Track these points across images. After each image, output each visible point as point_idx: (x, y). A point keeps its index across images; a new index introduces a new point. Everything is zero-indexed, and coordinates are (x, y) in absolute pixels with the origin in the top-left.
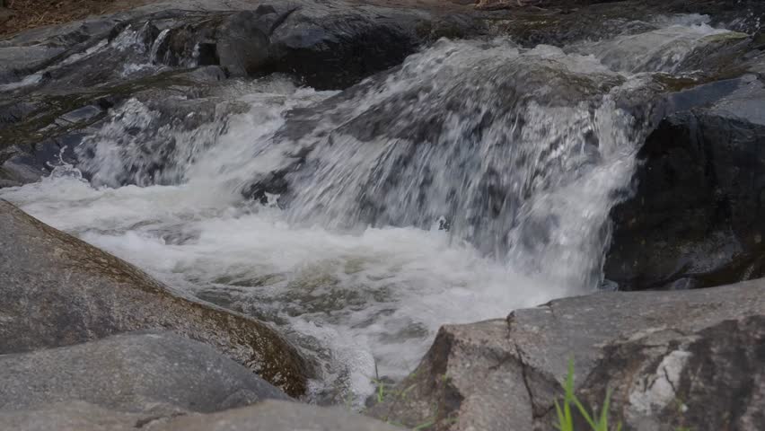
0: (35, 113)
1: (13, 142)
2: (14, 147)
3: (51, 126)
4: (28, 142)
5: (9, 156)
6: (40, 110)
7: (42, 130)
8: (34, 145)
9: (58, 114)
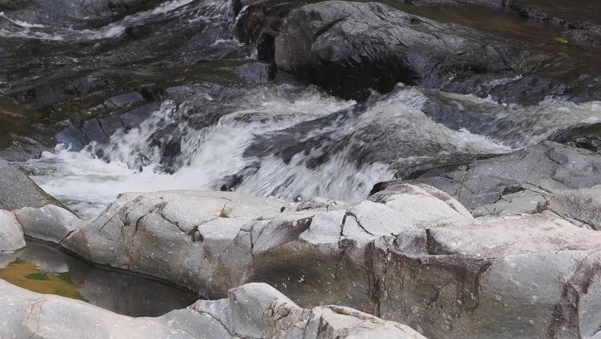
0: (92, 90)
1: (67, 117)
2: (67, 121)
3: (100, 106)
4: (78, 118)
5: (62, 128)
6: (99, 88)
7: (92, 109)
8: (82, 122)
9: (110, 95)
